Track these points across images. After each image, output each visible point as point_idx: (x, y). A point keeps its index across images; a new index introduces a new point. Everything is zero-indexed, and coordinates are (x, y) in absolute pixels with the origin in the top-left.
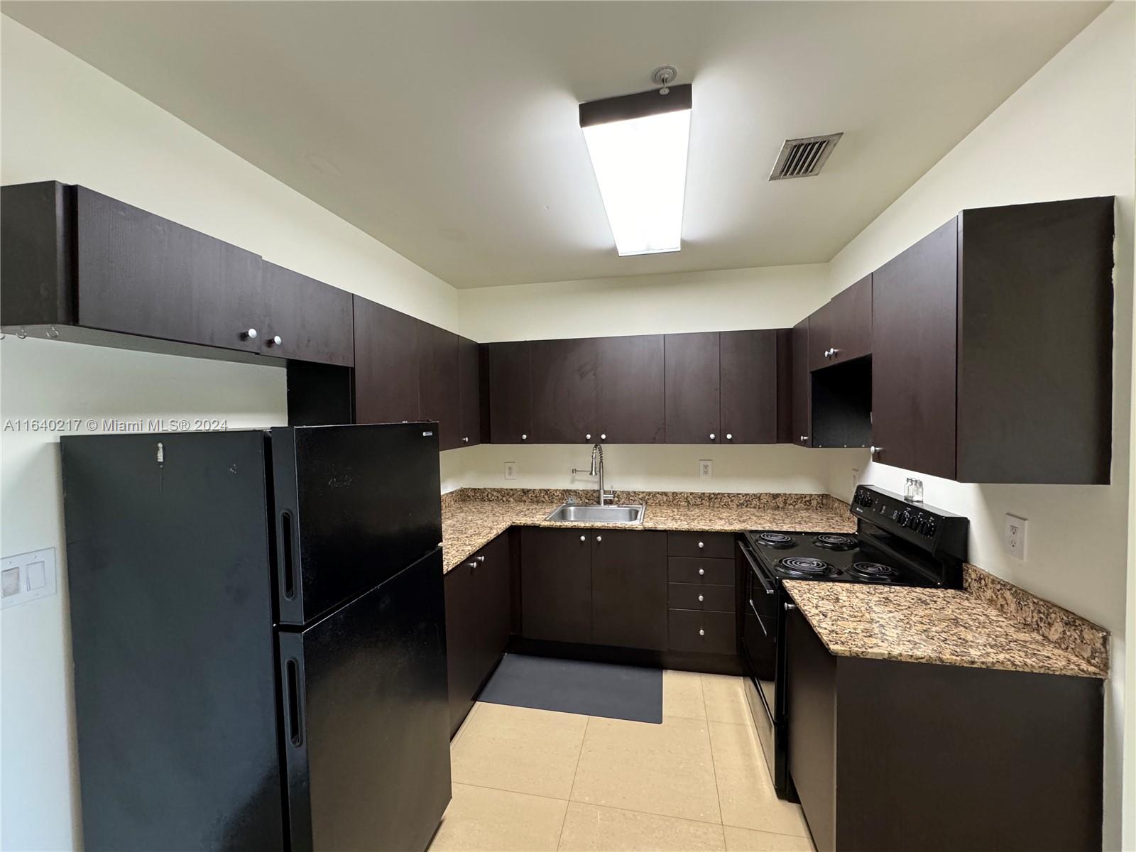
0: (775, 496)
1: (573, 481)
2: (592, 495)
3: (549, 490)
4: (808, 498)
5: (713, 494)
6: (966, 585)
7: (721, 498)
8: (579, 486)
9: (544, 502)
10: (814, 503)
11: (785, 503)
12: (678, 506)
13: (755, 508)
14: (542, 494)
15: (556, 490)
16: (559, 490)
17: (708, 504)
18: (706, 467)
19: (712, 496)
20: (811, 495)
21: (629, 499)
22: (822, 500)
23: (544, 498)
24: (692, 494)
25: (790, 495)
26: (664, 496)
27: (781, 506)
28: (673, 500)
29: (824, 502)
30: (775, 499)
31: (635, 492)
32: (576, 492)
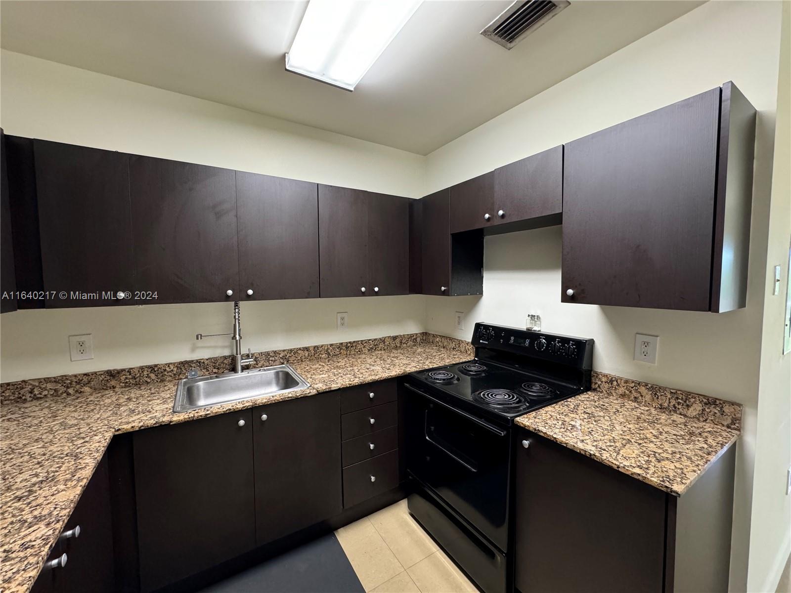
0: (395, 338)
1: (193, 350)
2: (223, 363)
3: (156, 366)
4: (415, 337)
6: (595, 387)
7: (356, 346)
8: (203, 354)
9: (148, 383)
10: (418, 339)
13: (381, 350)
14: (145, 373)
15: (169, 365)
16: (174, 364)
18: (342, 319)
19: (349, 345)
23: (148, 377)
24: (331, 345)
25: (404, 335)
26: (306, 352)
27: (398, 345)
28: (315, 354)
31: (275, 352)
32: (199, 362)
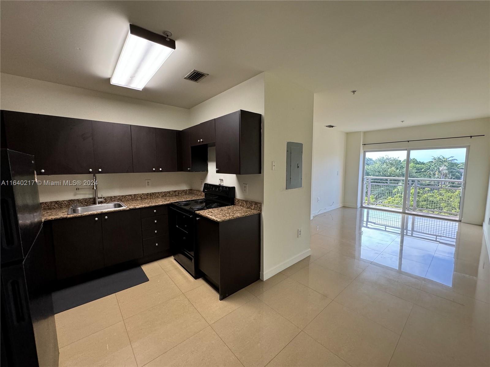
0: (175, 191)
1: (75, 195)
2: (89, 200)
3: (58, 201)
4: (186, 191)
5: (152, 193)
6: (235, 203)
7: (155, 195)
8: (80, 197)
9: (54, 208)
10: (188, 192)
11: (178, 193)
12: (137, 200)
13: (168, 196)
14: (53, 204)
15: (64, 201)
16: (66, 201)
17: (150, 197)
18: (148, 182)
19: (152, 194)
20: (187, 190)
21: (112, 200)
22: (190, 191)
23: (54, 206)
24: (143, 194)
25: (180, 190)
26: (130, 197)
27: (177, 195)
28: (134, 198)
29: (191, 192)
30: (175, 192)
31: (115, 197)
32: (78, 200)
